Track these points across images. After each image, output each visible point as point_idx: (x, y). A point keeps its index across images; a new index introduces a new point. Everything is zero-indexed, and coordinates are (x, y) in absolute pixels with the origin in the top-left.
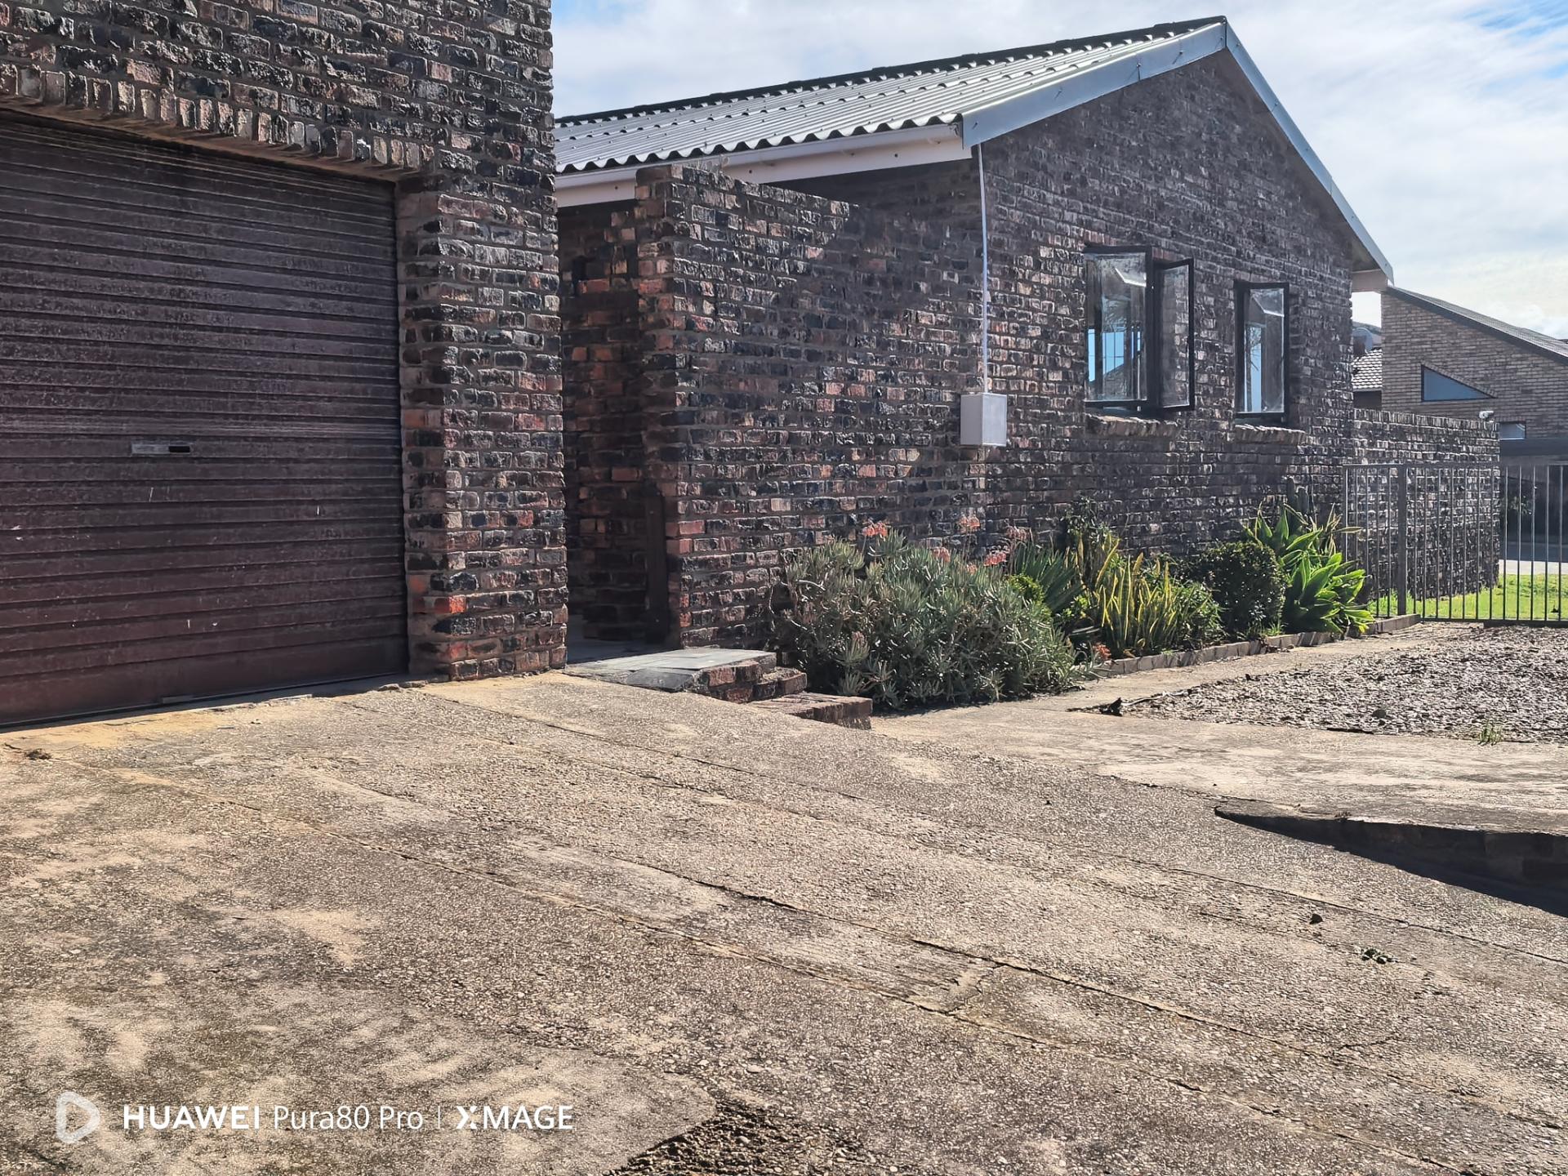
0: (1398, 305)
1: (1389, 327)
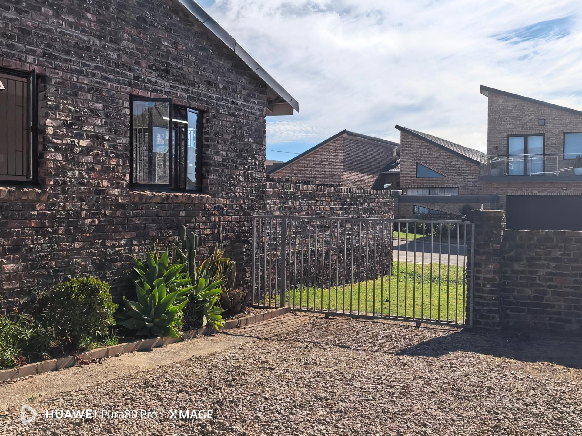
0: (408, 136)
1: (404, 146)
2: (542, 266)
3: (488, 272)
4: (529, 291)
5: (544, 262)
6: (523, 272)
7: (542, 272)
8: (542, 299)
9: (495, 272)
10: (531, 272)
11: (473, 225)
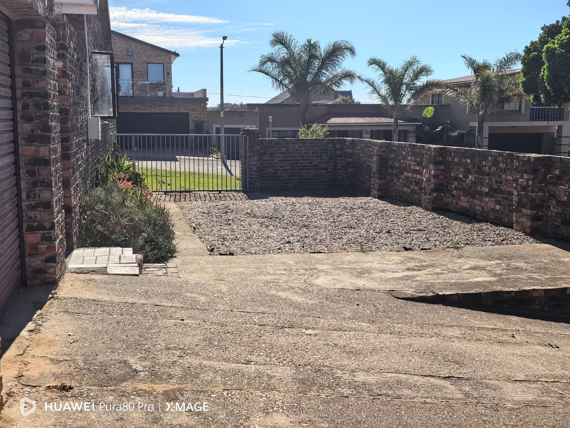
2: (277, 157)
3: (254, 161)
4: (271, 170)
5: (278, 155)
6: (268, 160)
7: (277, 160)
8: (277, 173)
9: (257, 161)
10: (271, 160)
11: (248, 137)
